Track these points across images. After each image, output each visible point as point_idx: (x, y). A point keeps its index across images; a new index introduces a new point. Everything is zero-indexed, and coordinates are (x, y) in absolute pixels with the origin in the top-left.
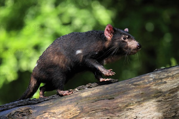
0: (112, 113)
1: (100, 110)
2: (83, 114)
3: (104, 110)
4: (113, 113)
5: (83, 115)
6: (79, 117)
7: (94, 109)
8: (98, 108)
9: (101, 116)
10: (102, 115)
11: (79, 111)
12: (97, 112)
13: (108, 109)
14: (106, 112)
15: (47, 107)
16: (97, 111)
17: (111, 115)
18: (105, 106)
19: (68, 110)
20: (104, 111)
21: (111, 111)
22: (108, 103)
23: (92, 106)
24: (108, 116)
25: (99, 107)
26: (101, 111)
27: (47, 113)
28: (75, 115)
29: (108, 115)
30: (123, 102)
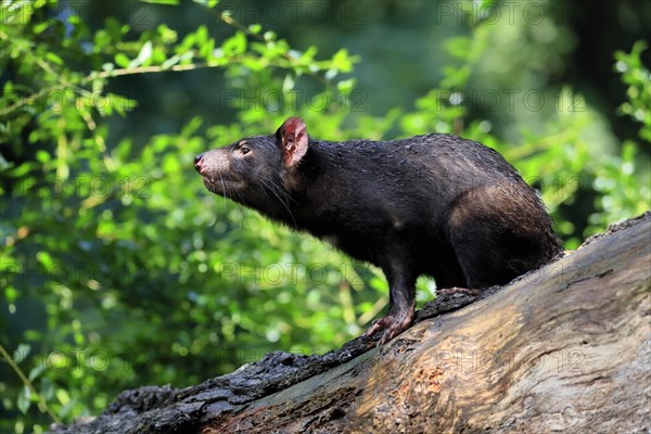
0: (595, 323)
1: (567, 316)
2: (526, 335)
3: (576, 313)
4: (598, 324)
5: (527, 338)
6: (518, 343)
7: (555, 314)
8: (565, 310)
9: (568, 337)
10: (570, 332)
11: (521, 325)
12: (559, 324)
13: (586, 310)
14: (582, 320)
15: (463, 319)
16: (559, 319)
17: (592, 329)
18: (583, 301)
19: (501, 322)
20: (576, 317)
21: (594, 315)
22: (592, 291)
23: (552, 305)
24: (585, 333)
25: (567, 305)
26: (570, 319)
27: (448, 341)
28: (509, 339)
29: (585, 329)
30: (629, 280)
